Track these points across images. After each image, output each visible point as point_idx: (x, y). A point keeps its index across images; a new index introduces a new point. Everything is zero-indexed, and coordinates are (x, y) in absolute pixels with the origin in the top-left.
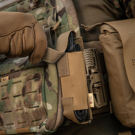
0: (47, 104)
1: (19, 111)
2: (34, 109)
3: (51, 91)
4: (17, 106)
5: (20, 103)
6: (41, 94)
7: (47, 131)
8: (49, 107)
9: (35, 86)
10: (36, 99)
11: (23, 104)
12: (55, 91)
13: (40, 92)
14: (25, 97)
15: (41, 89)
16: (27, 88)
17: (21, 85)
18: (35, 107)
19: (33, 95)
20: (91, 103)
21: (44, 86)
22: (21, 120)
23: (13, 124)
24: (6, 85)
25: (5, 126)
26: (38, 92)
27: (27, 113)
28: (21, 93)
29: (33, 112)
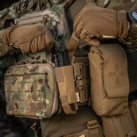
0: (46, 100)
1: (29, 101)
2: (38, 102)
3: (49, 91)
4: (28, 98)
5: (29, 97)
6: (42, 93)
7: (45, 117)
8: (47, 102)
9: (39, 87)
10: (39, 96)
11: (31, 97)
12: (52, 92)
13: (42, 92)
14: (32, 94)
15: (43, 90)
16: (34, 87)
17: (31, 85)
18: (39, 101)
19: (37, 93)
20: (77, 99)
21: (45, 88)
22: (29, 107)
23: (24, 109)
24: (21, 83)
25: (19, 109)
26: (41, 92)
27: (33, 104)
28: (30, 90)
29: (37, 104)
